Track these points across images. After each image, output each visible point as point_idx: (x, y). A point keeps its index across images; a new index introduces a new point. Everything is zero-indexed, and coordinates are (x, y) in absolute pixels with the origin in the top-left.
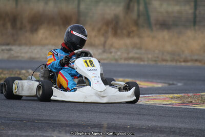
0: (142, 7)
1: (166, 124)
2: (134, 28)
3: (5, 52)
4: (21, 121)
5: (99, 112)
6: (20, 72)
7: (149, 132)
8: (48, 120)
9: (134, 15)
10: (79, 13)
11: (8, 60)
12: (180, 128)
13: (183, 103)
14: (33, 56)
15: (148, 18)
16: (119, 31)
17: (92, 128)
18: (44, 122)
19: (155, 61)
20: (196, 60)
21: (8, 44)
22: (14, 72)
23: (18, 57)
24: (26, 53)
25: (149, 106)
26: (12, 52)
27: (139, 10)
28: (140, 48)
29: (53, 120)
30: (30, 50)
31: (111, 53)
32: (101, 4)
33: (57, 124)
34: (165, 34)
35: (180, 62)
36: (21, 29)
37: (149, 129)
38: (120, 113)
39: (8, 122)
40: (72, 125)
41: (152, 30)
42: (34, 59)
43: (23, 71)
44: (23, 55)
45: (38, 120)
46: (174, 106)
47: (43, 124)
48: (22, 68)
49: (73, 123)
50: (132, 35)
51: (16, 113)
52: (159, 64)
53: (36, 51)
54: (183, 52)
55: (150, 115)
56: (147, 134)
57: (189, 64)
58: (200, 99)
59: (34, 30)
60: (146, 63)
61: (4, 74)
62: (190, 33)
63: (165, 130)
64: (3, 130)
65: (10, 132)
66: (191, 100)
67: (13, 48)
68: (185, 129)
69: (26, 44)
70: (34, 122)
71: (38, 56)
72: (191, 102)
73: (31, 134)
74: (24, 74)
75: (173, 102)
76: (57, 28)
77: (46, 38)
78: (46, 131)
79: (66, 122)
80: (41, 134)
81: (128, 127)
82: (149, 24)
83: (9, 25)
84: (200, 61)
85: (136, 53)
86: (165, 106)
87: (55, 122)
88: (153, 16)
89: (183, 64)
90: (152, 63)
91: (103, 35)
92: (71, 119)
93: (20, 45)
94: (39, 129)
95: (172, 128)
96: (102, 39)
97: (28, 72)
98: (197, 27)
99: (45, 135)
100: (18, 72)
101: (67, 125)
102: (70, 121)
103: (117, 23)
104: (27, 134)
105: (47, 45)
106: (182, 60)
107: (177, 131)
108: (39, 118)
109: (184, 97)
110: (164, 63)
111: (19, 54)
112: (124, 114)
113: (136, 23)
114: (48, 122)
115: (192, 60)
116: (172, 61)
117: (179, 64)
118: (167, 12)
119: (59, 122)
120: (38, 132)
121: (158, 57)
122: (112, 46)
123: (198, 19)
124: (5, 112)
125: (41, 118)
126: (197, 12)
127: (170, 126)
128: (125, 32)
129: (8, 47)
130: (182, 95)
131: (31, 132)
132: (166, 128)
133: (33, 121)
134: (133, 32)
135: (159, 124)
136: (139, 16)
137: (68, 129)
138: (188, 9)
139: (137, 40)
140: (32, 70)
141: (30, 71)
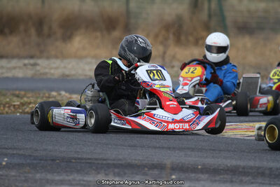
0: (214, 5)
1: (251, 163)
3: (29, 67)
4: (53, 160)
5: (159, 147)
6: (49, 95)
7: (228, 174)
8: (90, 159)
9: (204, 16)
10: (128, 12)
11: (32, 79)
12: (271, 168)
14: (67, 72)
15: (223, 19)
16: (183, 38)
17: (149, 169)
18: (84, 161)
21: (32, 57)
22: (41, 95)
23: (46, 74)
24: (57, 68)
25: (227, 138)
26: (38, 68)
27: (209, 9)
29: (96, 159)
30: (62, 65)
31: (173, 67)
33: (102, 164)
34: (247, 41)
36: (49, 36)
37: (228, 170)
38: (188, 148)
39: (35, 162)
40: (122, 165)
42: (68, 76)
43: (54, 93)
44: (52, 71)
45: (75, 159)
47: (83, 165)
48: (52, 90)
49: (123, 162)
50: (201, 42)
51: (45, 150)
53: (70, 66)
55: (229, 151)
56: (226, 176)
59: (67, 37)
61: (28, 98)
63: (250, 171)
64: (29, 173)
65: (38, 176)
67: (39, 61)
68: (277, 169)
69: (56, 57)
70: (71, 162)
71: (73, 72)
73: (67, 178)
74: (54, 97)
76: (98, 34)
77: (84, 48)
78: (87, 174)
79: (115, 162)
80: (81, 178)
81: (200, 167)
82: (224, 27)
83: (33, 31)
86: (248, 138)
87: (100, 162)
88: (230, 16)
91: (162, 43)
92: (120, 157)
93: (48, 58)
94: (78, 171)
95: (259, 168)
96: (161, 48)
97: (60, 94)
99: (85, 179)
100: (47, 95)
101: (116, 166)
102: (120, 160)
103: (180, 26)
104: (61, 178)
105: (86, 57)
107: (267, 172)
108: (76, 156)
111: (47, 70)
112: (193, 150)
113: (207, 27)
114: (89, 161)
118: (249, 11)
119: (104, 162)
120: (76, 175)
122: (174, 57)
124: (30, 148)
125: (80, 156)
128: (191, 38)
129: (32, 61)
131: (68, 176)
132: (251, 168)
133: (69, 160)
134: (202, 38)
135: (242, 163)
136: (210, 16)
137: (116, 170)
140: (66, 91)
141: (63, 93)
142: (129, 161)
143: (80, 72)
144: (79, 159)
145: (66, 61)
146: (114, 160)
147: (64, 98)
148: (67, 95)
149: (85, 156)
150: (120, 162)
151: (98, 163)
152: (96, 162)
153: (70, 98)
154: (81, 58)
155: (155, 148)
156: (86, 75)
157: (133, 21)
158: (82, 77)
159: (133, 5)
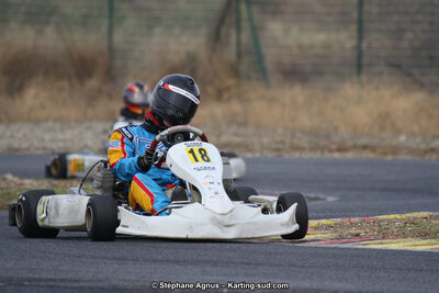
0: (245, 37)
1: (306, 284)
2: (231, 82)
5: (162, 261)
8: (51, 280)
9: (230, 54)
10: (111, 49)
13: (341, 238)
14: (16, 145)
15: (259, 59)
18: (43, 283)
19: (278, 150)
20: (365, 147)
27: (239, 43)
28: (244, 124)
29: (62, 280)
30: (8, 133)
32: (158, 30)
33: (72, 288)
34: (297, 93)
35: (331, 151)
38: (208, 262)
40: (103, 289)
41: (268, 85)
42: (17, 150)
45: (29, 281)
46: (322, 244)
47: (42, 290)
49: (105, 285)
50: (226, 96)
52: (286, 156)
53: (20, 135)
54: (336, 129)
55: (271, 265)
57: (350, 155)
58: (377, 228)
59: (15, 88)
60: (257, 155)
62: (349, 90)
66: (358, 231)
70: (22, 285)
71: (25, 145)
72: (358, 235)
75: (319, 236)
76: (65, 83)
77: (43, 107)
79: (92, 285)
81: (225, 290)
82: (261, 72)
84: (373, 149)
85: (236, 134)
88: (270, 54)
89: (337, 155)
90: (271, 155)
92: (101, 276)
95: (318, 291)
97: (5, 179)
98: (364, 78)
101: (93, 291)
102: (100, 281)
105: (46, 120)
106: (334, 147)
108: (31, 275)
109: (341, 225)
110: (297, 155)
112: (215, 264)
113: (235, 72)
114: (51, 283)
115: (355, 147)
116: (311, 149)
117: (327, 155)
118: (300, 47)
121: (282, 142)
123: (365, 60)
125: (36, 276)
126: (364, 45)
127: (314, 287)
128: (210, 90)
130: (339, 220)
132: (306, 291)
133: (19, 283)
134: (228, 88)
136: (239, 55)
138: (345, 40)
139: (236, 107)
140: (14, 175)
141: (9, 177)
142: (115, 282)
143: (36, 144)
144: (35, 280)
145: (14, 127)
146: (91, 281)
147: (12, 184)
148: (16, 179)
149: (44, 276)
150: (100, 285)
151: (66, 287)
152: (62, 284)
153: (21, 184)
154: (37, 122)
155: (155, 261)
156: (44, 149)
157: (118, 63)
158: (39, 152)
159: (119, 37)
